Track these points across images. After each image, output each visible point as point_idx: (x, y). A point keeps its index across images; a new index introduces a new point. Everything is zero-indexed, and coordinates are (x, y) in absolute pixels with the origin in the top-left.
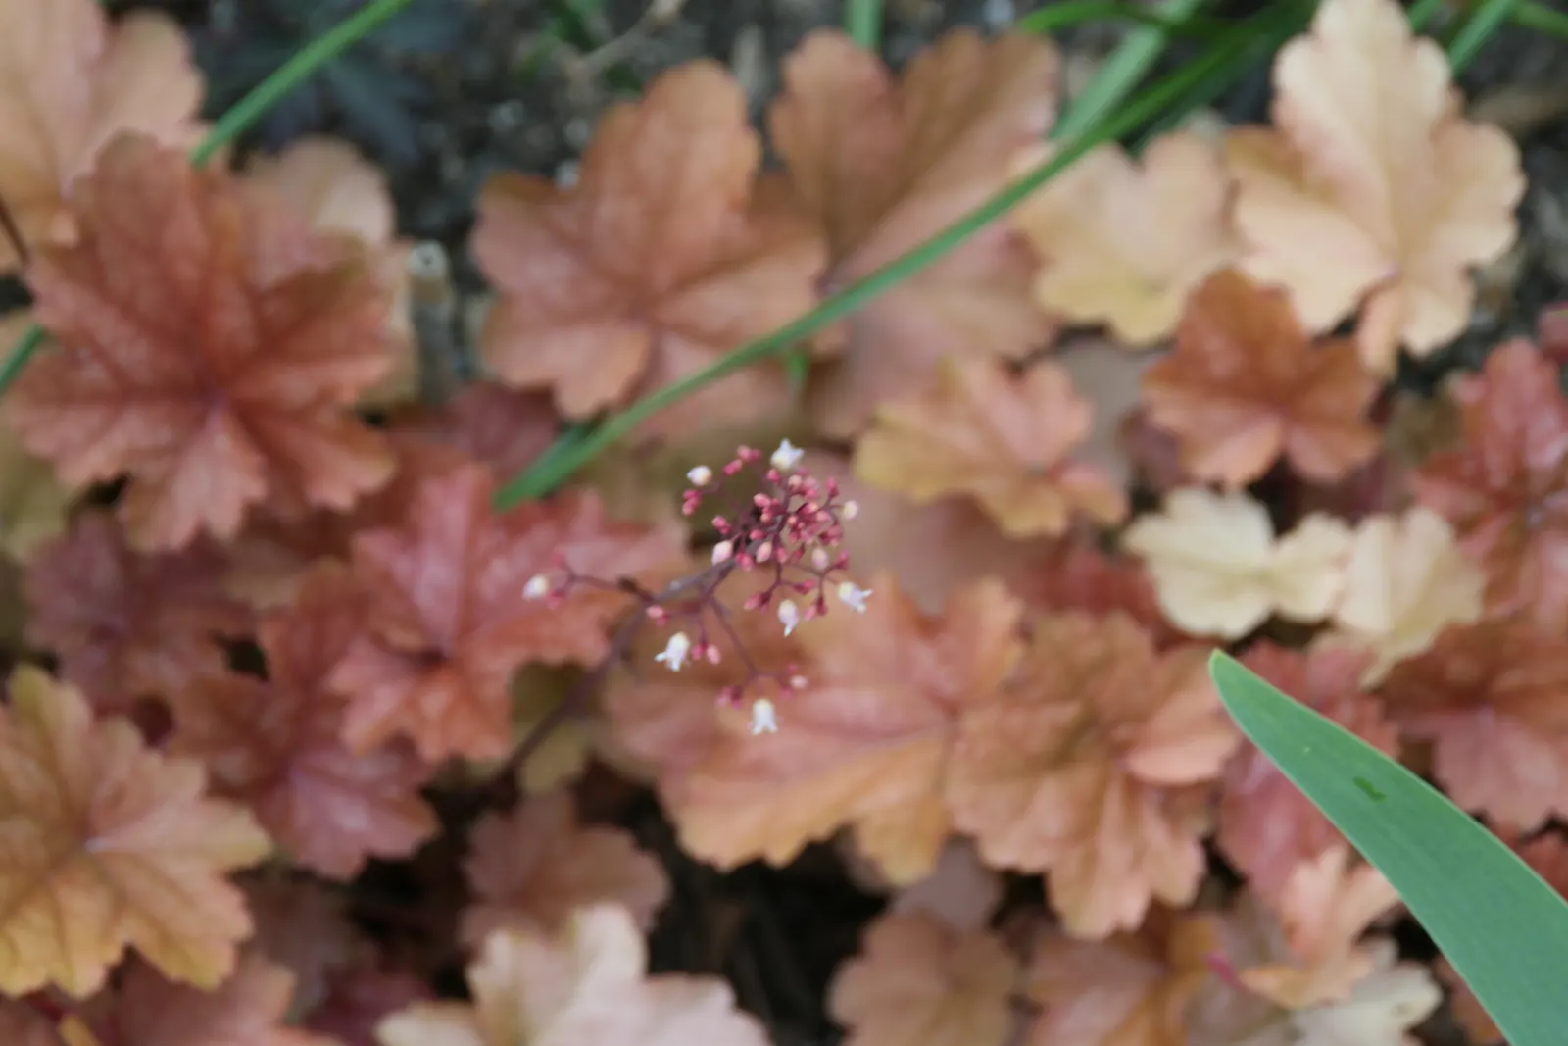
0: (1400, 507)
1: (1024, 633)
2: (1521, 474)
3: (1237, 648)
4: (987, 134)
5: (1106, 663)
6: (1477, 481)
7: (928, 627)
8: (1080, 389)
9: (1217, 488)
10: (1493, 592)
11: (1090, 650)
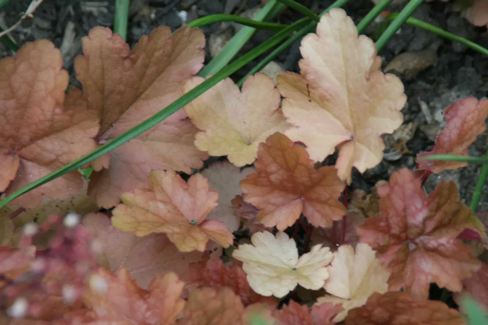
0: (354, 242)
1: (185, 297)
2: (406, 227)
3: (282, 302)
4: (174, 71)
5: (222, 310)
6: (387, 230)
7: (143, 294)
8: (213, 186)
9: (275, 231)
10: (392, 280)
11: (215, 304)
